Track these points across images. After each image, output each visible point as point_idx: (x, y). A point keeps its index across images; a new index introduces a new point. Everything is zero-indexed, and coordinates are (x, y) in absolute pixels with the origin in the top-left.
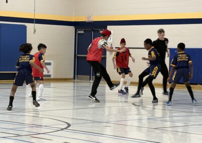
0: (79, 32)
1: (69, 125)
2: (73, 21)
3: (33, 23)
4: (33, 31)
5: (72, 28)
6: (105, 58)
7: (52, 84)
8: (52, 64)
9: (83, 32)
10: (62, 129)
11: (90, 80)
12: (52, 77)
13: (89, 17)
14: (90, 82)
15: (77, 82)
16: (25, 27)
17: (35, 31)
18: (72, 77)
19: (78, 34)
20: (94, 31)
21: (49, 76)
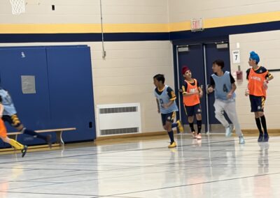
0: (181, 50)
2: (169, 31)
3: (101, 40)
4: (102, 55)
5: (167, 45)
7: (142, 144)
8: (139, 109)
9: (186, 49)
11: (206, 131)
12: (140, 131)
13: (196, 23)
14: (206, 136)
15: (184, 137)
16: (88, 49)
17: (105, 55)
19: (179, 53)
20: (205, 45)
21: (135, 130)
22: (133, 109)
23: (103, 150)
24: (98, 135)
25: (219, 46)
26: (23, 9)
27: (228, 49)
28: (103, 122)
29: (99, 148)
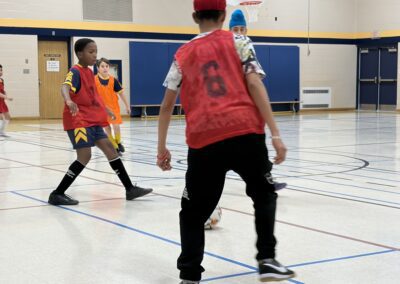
0: (363, 52)
1: (367, 163)
2: (355, 38)
3: (307, 43)
4: (307, 53)
5: (354, 48)
6: (395, 83)
7: (330, 116)
8: (330, 91)
9: (367, 51)
10: (360, 168)
11: (377, 109)
12: (330, 107)
13: (375, 33)
14: (377, 112)
15: (361, 112)
16: (297, 49)
17: (309, 53)
18: (354, 106)
19: (361, 54)
20: (380, 49)
21: (326, 106)
22: (326, 92)
23: (304, 118)
24: (301, 107)
25: (390, 50)
26: (256, 19)
27: (396, 53)
28: (305, 99)
29: (301, 117)
